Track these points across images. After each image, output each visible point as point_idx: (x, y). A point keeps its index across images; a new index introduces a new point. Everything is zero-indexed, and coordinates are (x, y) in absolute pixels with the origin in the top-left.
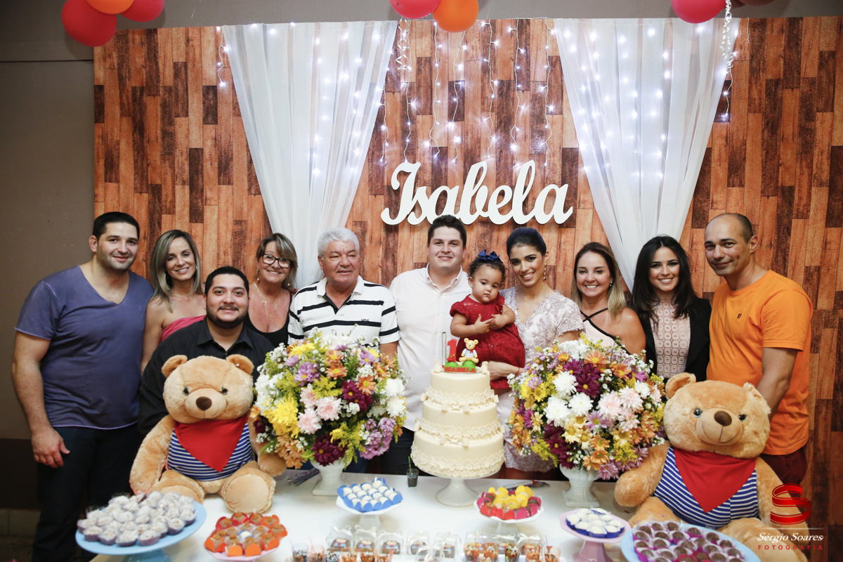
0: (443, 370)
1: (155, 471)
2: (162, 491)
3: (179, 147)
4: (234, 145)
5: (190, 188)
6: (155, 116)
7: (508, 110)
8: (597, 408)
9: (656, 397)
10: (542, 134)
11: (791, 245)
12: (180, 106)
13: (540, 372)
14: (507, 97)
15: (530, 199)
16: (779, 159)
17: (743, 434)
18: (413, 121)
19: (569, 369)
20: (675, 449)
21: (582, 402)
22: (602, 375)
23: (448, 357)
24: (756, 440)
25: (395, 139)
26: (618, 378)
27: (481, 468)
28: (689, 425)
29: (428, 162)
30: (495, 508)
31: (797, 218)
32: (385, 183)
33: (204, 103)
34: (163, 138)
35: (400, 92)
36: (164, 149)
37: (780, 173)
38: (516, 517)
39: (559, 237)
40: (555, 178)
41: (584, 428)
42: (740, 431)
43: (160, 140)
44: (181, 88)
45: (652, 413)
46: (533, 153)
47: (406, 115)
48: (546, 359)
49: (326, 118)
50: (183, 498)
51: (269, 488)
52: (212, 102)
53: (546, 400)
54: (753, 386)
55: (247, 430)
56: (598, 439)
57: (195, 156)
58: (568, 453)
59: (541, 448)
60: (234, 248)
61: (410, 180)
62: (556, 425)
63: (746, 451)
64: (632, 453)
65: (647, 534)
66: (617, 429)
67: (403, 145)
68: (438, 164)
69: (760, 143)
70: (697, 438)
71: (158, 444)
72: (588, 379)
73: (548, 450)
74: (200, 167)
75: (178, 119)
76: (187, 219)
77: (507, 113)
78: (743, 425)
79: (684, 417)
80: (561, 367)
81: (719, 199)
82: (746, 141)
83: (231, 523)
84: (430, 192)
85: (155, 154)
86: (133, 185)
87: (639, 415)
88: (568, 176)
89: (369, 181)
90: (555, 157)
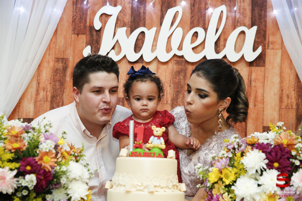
0: (130, 155)
15: (222, 39)
19: (258, 148)
29: (128, 6)
32: (88, 24)
39: (250, 74)
40: (245, 22)
53: (234, 181)
61: (112, 22)
68: (138, 7)
72: (279, 157)
84: (129, 32)
88: (257, 18)
89: (73, 22)
90: (245, 3)
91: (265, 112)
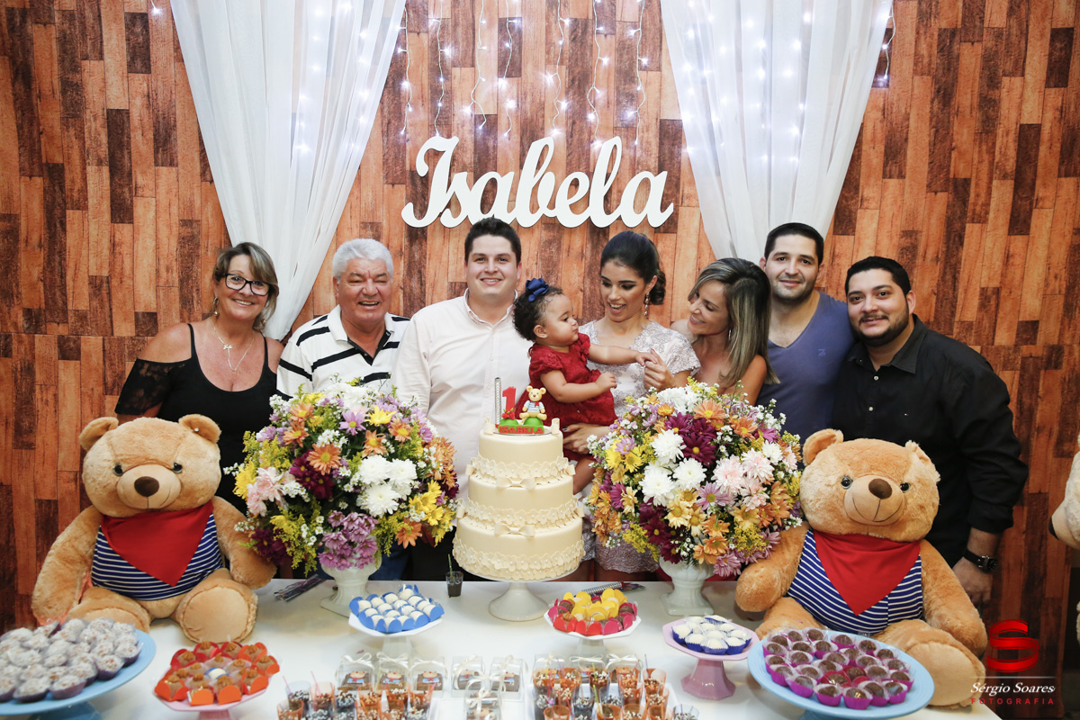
0: (497, 430)
1: (72, 590)
2: (86, 618)
3: (91, 106)
4: (178, 106)
5: (110, 171)
6: (47, 56)
7: (583, 63)
8: (712, 479)
9: (791, 462)
10: (633, 98)
11: (963, 258)
12: (89, 42)
13: (633, 431)
14: (582, 43)
15: (614, 191)
16: (952, 140)
17: (906, 509)
18: (448, 76)
19: (673, 426)
20: (815, 532)
21: (692, 472)
22: (718, 433)
23: (503, 412)
24: (922, 516)
25: (420, 102)
26: (740, 437)
27: (553, 567)
28: (834, 500)
29: (469, 138)
30: (574, 620)
31: (973, 221)
32: (408, 167)
33: (128, 40)
34: (64, 92)
35: (427, 32)
36: (66, 109)
37: (953, 160)
38: (603, 631)
40: (650, 163)
41: (695, 507)
42: (902, 505)
43: (58, 95)
44: (89, 14)
45: (785, 485)
46: (619, 125)
47: (438, 67)
48: (641, 413)
49: (317, 68)
50: (118, 626)
51: (249, 607)
52: (141, 39)
53: (641, 470)
54: (917, 445)
55: (213, 524)
56: (714, 522)
57: (117, 122)
58: (672, 542)
59: (634, 536)
60: (182, 262)
61: (444, 164)
62: (656, 503)
63: (909, 532)
64: (758, 539)
65: (782, 647)
66: (739, 507)
67: (434, 111)
68: (484, 139)
69: (928, 116)
70: (845, 516)
71: (76, 550)
72: (700, 439)
73: (644, 539)
74: (126, 139)
75: (86, 63)
76: (107, 217)
77: (582, 67)
78: (905, 497)
79: (829, 488)
80: (662, 424)
81: (871, 195)
82: (909, 114)
83: (194, 657)
84: (472, 180)
85: (52, 117)
86: (18, 164)
87: (768, 487)
88: (667, 158)
89: (384, 163)
90: (650, 132)
91: (674, 302)
